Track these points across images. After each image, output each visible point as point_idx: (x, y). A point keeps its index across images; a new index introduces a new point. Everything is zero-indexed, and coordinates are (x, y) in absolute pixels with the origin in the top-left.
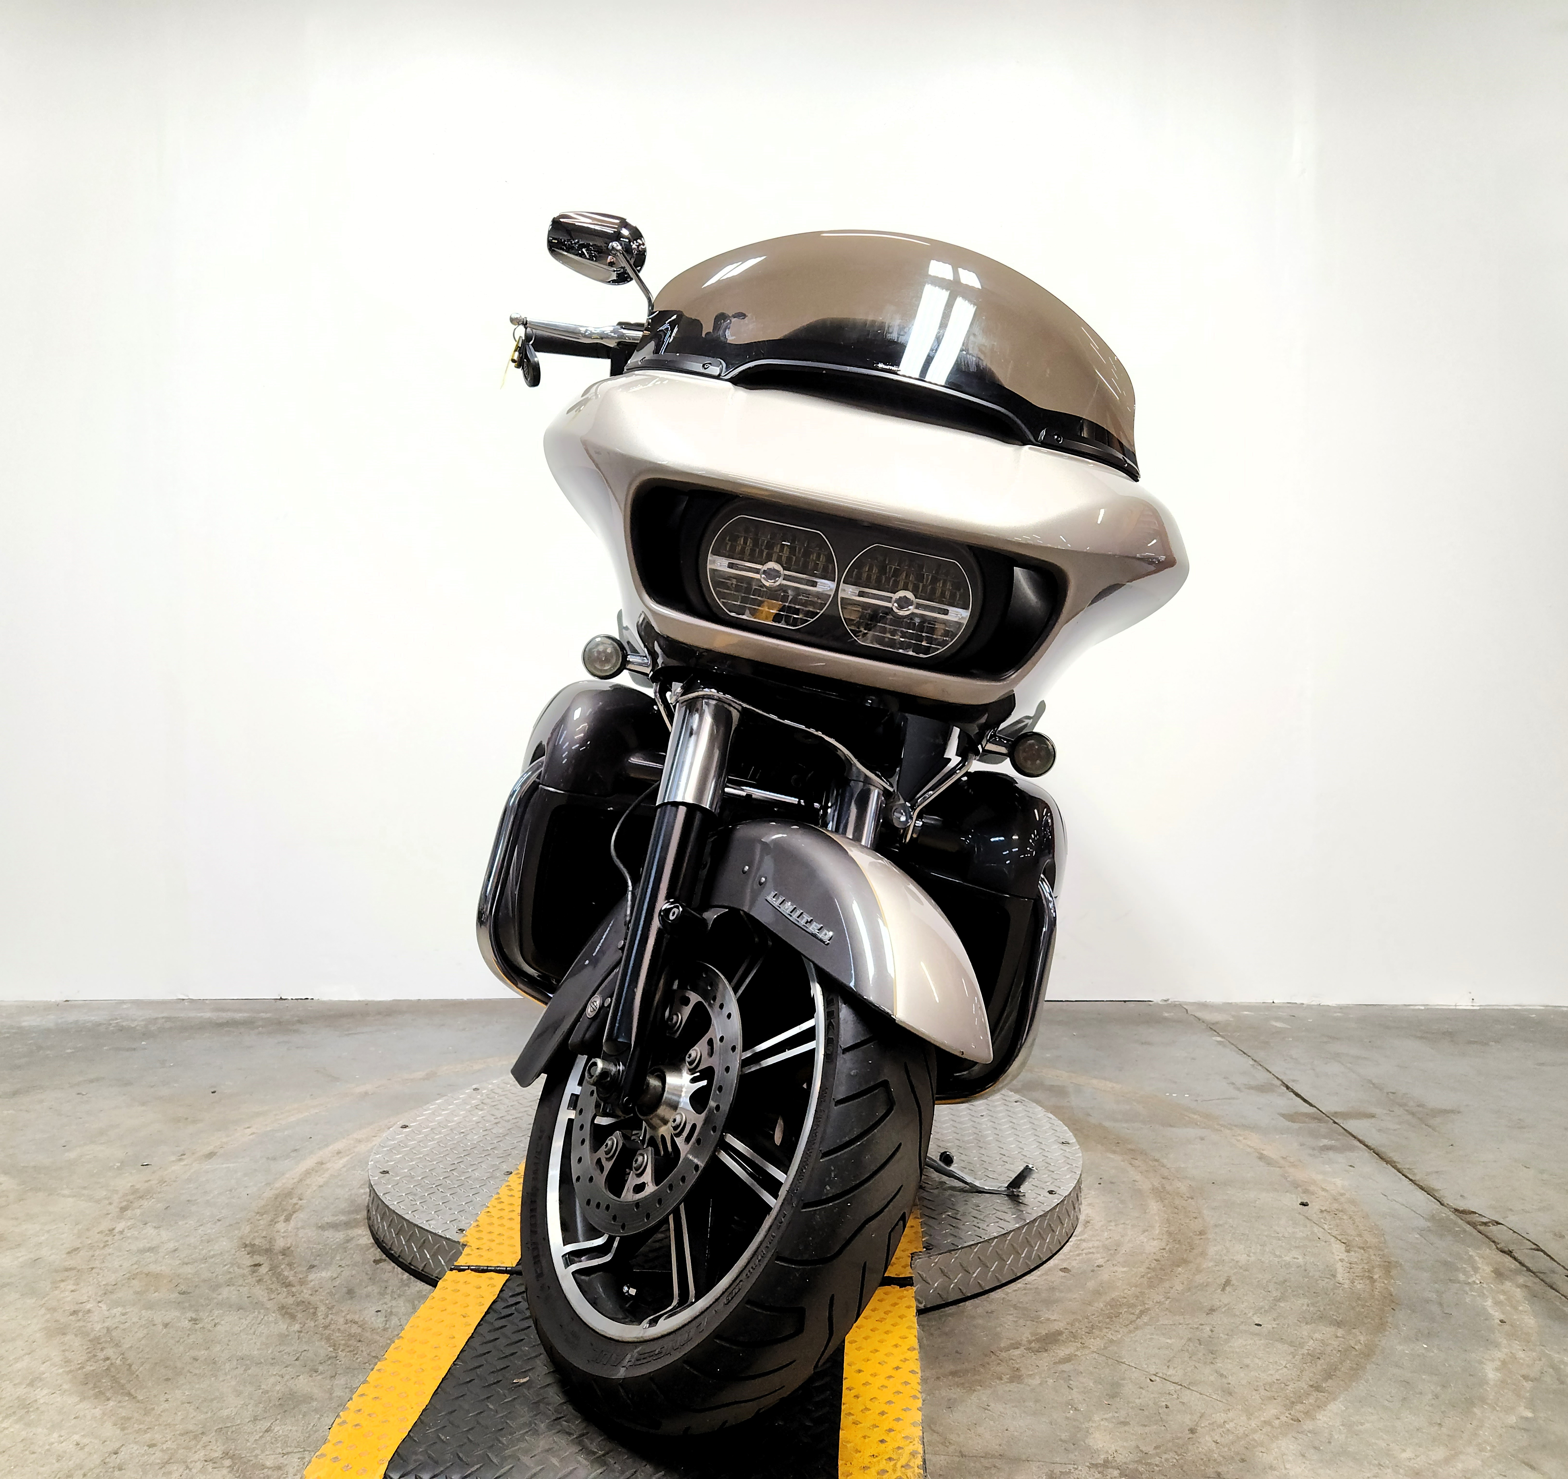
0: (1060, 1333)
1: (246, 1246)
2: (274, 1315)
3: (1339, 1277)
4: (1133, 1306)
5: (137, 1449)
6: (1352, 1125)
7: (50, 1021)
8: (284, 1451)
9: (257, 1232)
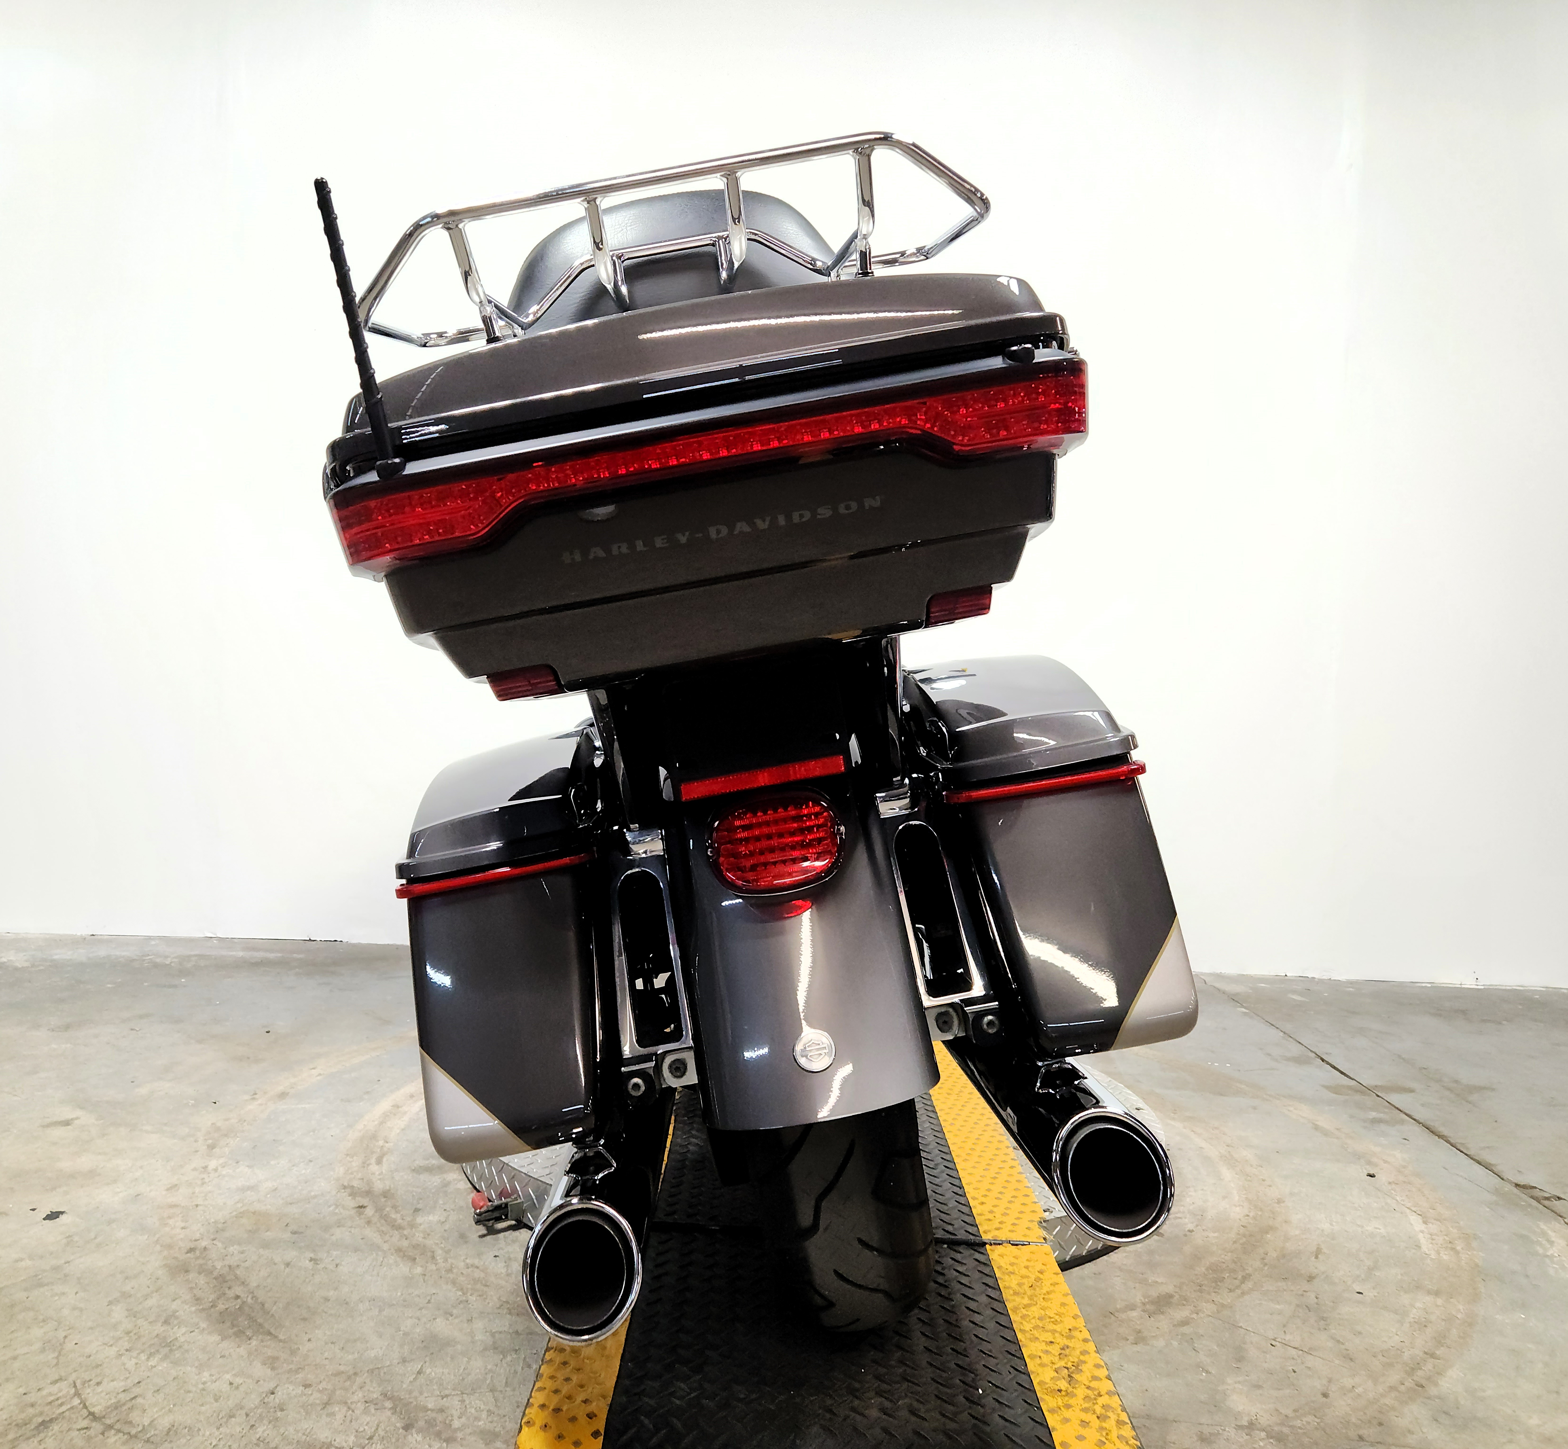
0: (1171, 1296)
1: (345, 1187)
2: (393, 1257)
3: (1424, 1248)
4: (1234, 1271)
5: (293, 1390)
6: (1395, 1098)
7: (80, 954)
8: (442, 1394)
9: (352, 1173)
